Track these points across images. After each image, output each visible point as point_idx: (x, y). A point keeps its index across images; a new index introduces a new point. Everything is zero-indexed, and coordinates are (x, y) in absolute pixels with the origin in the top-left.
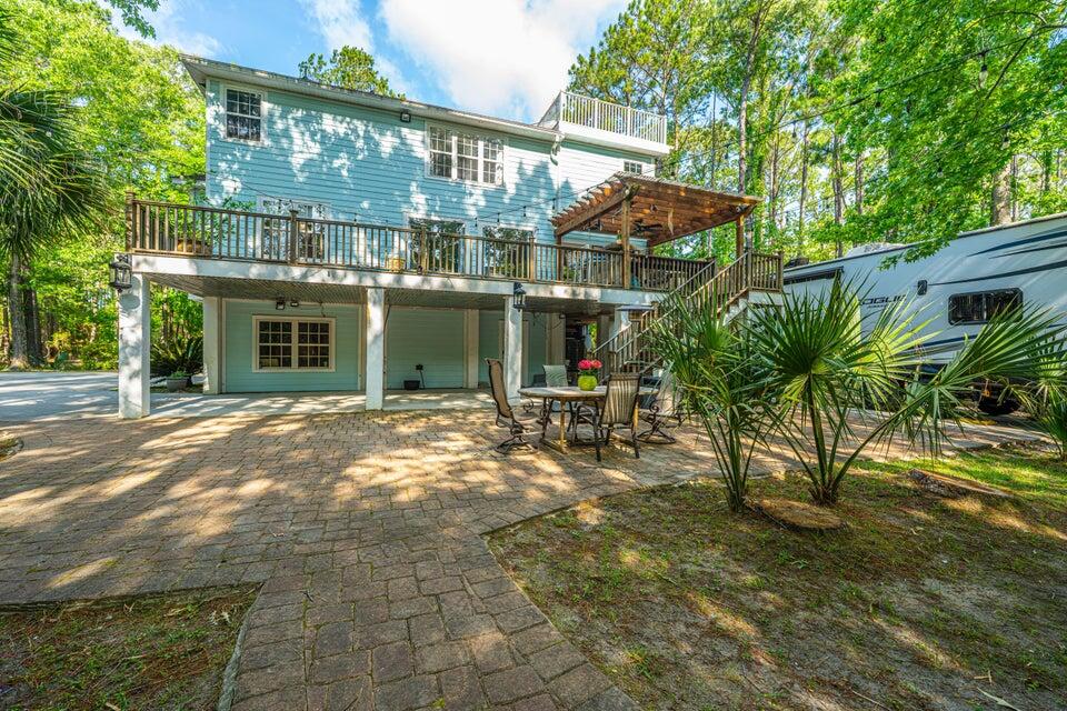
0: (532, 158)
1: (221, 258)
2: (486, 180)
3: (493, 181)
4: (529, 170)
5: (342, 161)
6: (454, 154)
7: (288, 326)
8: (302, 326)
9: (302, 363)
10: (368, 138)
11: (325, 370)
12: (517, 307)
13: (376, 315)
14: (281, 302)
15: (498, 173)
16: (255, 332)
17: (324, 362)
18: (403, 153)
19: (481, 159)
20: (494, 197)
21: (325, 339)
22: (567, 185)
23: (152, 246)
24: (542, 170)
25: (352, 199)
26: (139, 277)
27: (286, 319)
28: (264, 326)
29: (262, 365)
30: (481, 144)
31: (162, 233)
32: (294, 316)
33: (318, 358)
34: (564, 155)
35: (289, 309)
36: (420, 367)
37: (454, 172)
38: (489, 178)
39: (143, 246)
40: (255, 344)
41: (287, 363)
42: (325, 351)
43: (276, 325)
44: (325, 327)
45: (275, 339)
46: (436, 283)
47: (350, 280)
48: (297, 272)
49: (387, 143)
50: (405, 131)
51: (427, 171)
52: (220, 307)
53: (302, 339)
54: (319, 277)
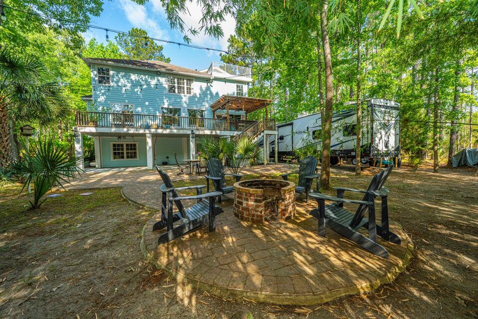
0: (204, 85)
1: (102, 127)
2: (187, 93)
3: (190, 93)
4: (204, 89)
5: (138, 89)
6: (176, 85)
7: (122, 145)
8: (127, 145)
9: (128, 157)
10: (146, 81)
11: (135, 159)
12: (193, 137)
13: (149, 141)
14: (120, 137)
15: (192, 91)
16: (112, 148)
17: (135, 157)
18: (158, 86)
19: (185, 86)
20: (192, 99)
21: (135, 149)
22: (217, 94)
23: (83, 124)
24: (208, 88)
25: (142, 102)
26: (80, 133)
27: (122, 143)
28: (114, 145)
29: (114, 158)
30: (185, 81)
31: (85, 120)
32: (124, 142)
33: (133, 156)
34: (215, 83)
35: (122, 140)
36: (167, 157)
37: (176, 91)
38: (189, 92)
39: (80, 124)
40: (112, 152)
41: (123, 157)
42: (135, 153)
43: (118, 145)
44: (135, 145)
45: (118, 150)
46: (167, 131)
47: (141, 131)
48: (125, 130)
49: (153, 82)
50: (159, 78)
51: (167, 91)
52: (100, 139)
53: (127, 149)
54: (132, 131)
